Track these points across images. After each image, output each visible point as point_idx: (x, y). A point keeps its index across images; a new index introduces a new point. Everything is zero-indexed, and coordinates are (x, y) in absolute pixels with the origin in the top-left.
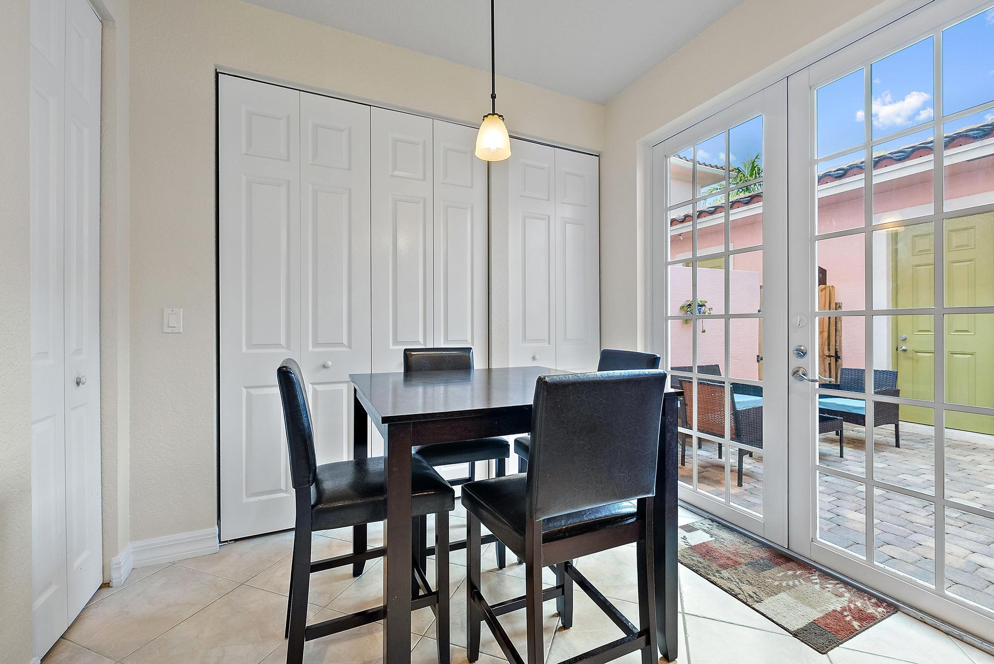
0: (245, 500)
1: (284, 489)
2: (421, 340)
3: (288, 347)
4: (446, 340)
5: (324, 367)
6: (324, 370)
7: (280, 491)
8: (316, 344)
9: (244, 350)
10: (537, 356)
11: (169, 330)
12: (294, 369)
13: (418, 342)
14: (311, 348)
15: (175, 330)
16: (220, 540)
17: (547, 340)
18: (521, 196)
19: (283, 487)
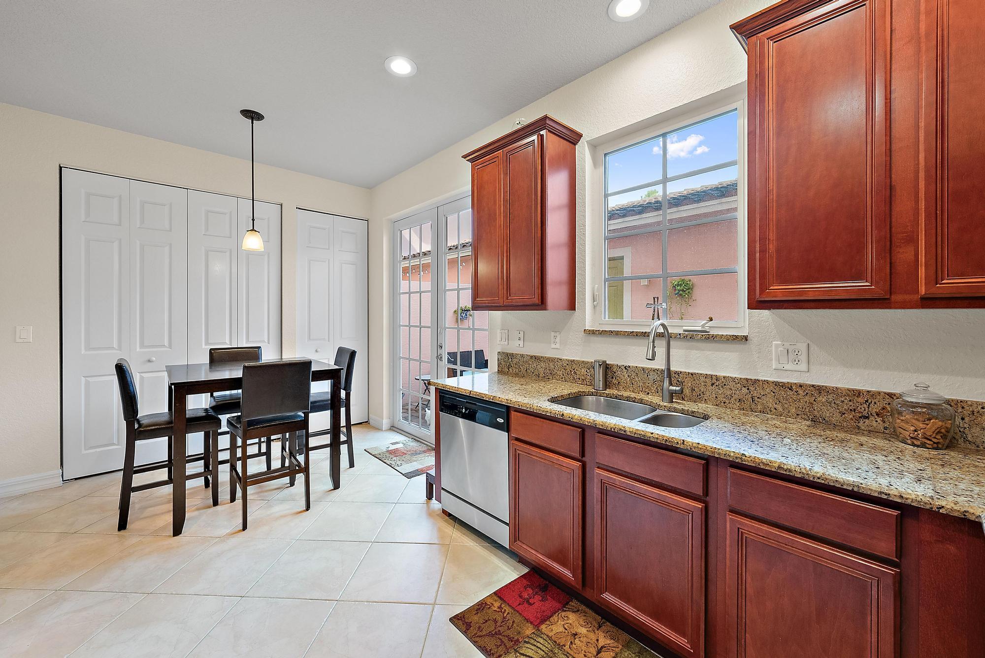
0: (84, 452)
1: (117, 443)
2: (228, 341)
3: (120, 348)
4: (248, 341)
5: (149, 361)
6: (149, 364)
7: (113, 444)
8: (142, 345)
9: (83, 352)
10: (319, 350)
11: (21, 341)
12: (125, 364)
13: (225, 343)
14: (138, 350)
15: (25, 340)
16: (63, 479)
17: (327, 338)
18: (307, 247)
19: (115, 441)
